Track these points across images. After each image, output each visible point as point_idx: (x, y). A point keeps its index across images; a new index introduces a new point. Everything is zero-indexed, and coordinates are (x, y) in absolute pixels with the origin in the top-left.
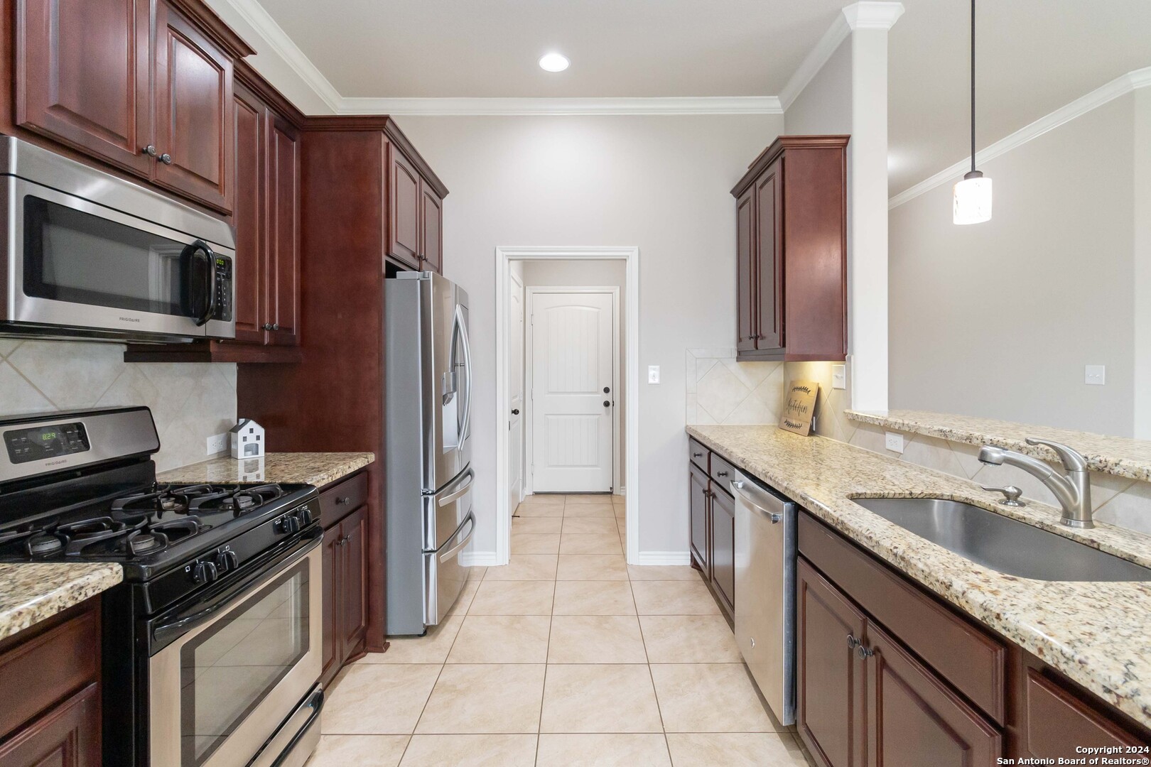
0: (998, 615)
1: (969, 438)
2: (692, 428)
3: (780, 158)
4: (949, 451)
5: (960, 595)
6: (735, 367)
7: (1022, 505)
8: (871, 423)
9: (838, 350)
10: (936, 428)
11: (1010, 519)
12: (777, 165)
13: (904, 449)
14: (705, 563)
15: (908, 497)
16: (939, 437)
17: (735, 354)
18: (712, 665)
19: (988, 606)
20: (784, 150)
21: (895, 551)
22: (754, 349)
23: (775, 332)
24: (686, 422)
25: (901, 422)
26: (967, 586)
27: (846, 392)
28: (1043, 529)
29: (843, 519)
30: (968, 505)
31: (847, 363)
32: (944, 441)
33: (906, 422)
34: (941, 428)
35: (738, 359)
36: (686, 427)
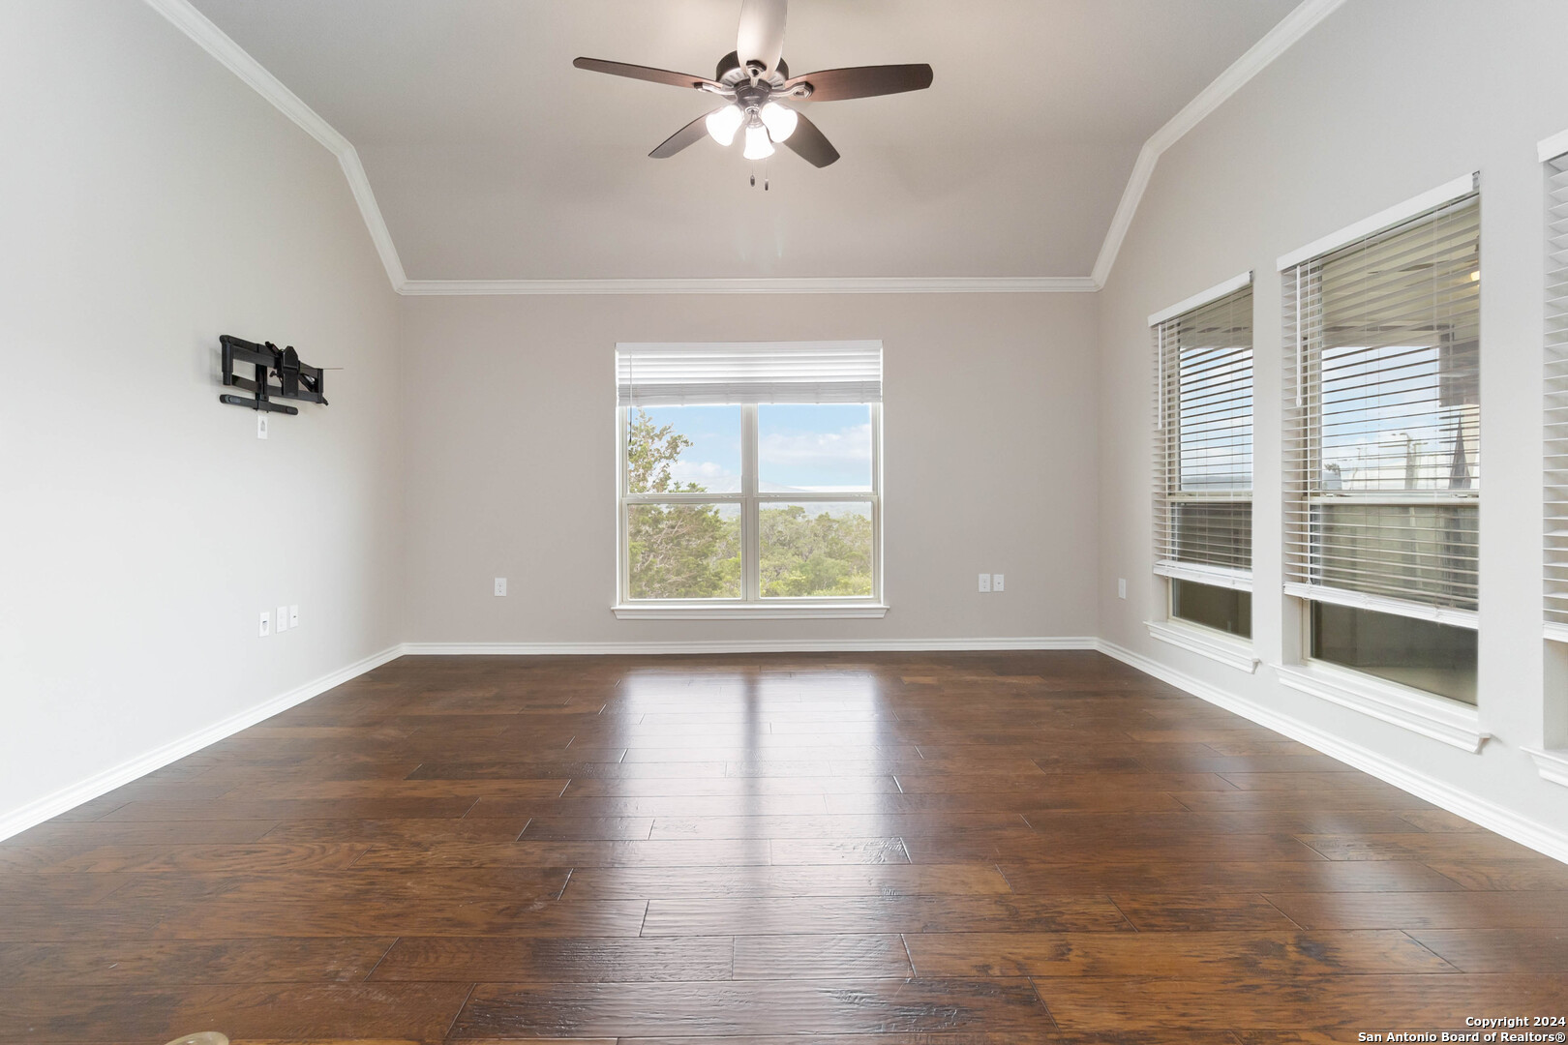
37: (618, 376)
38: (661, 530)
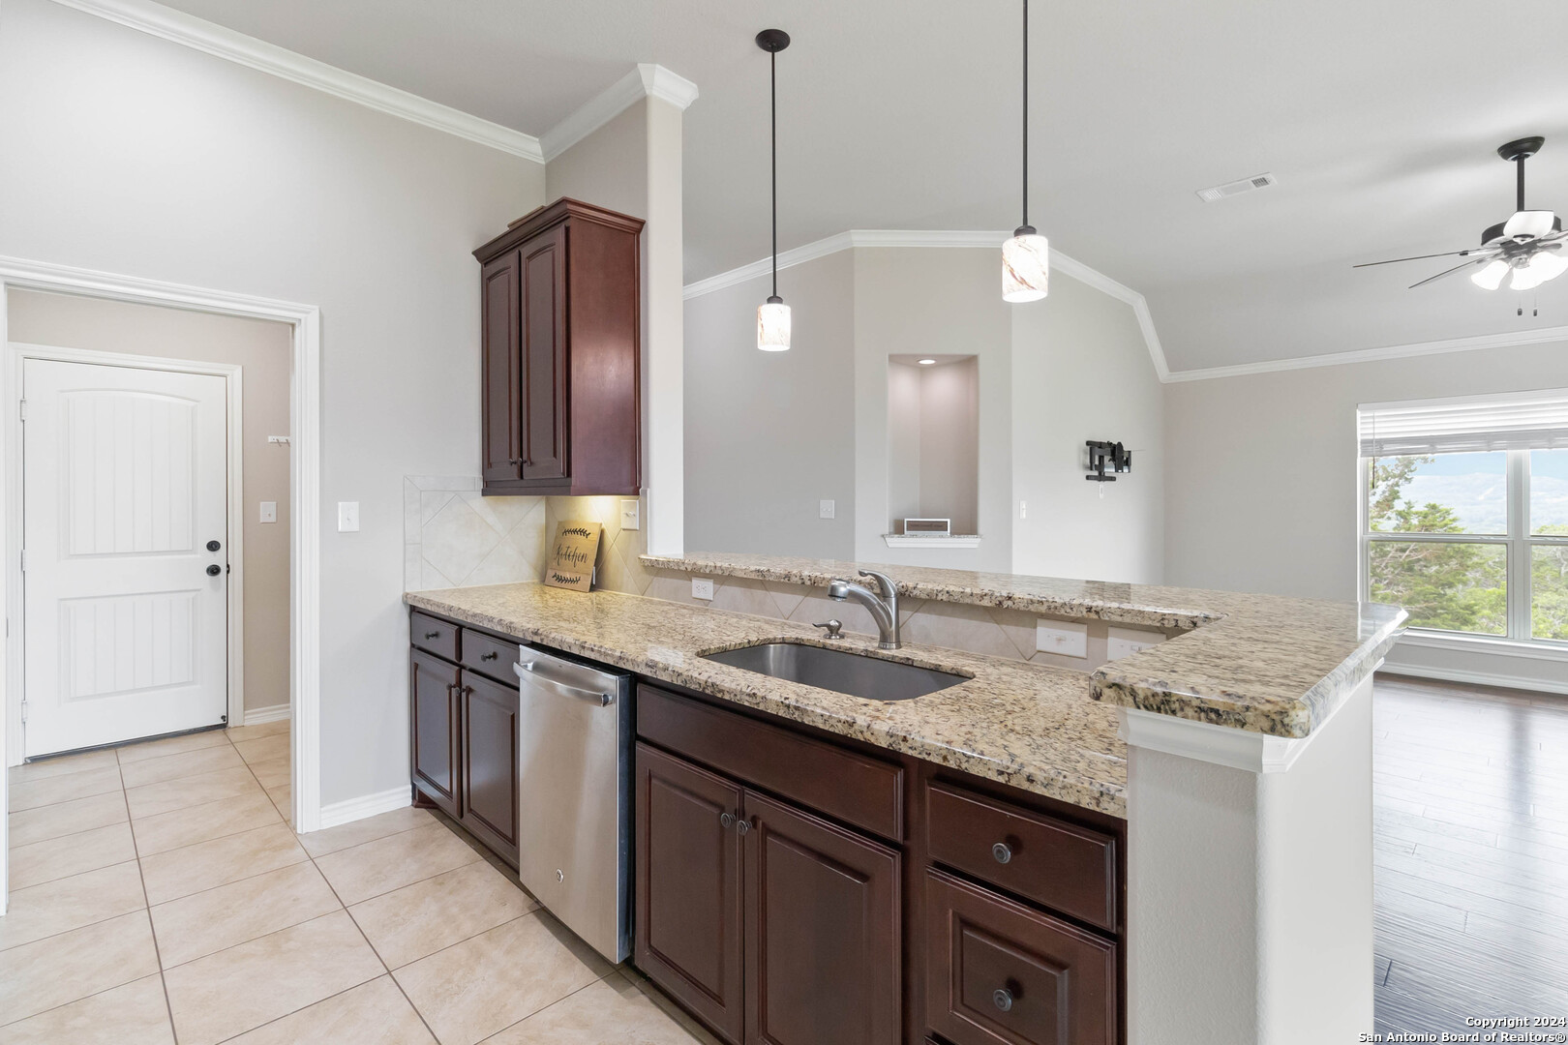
0: (905, 737)
1: (788, 576)
2: (419, 595)
3: (563, 225)
4: (764, 592)
5: (865, 730)
6: (481, 504)
7: (842, 637)
8: (676, 568)
9: (630, 481)
10: (753, 568)
11: (838, 651)
12: (560, 232)
13: (714, 594)
14: (449, 794)
15: (747, 646)
16: (756, 577)
17: (480, 485)
18: (491, 933)
19: (895, 732)
20: (568, 217)
21: (787, 702)
22: (516, 478)
23: (555, 455)
24: (404, 589)
25: (713, 564)
26: (869, 719)
27: (639, 534)
28: (868, 656)
29: (714, 681)
30: (798, 644)
31: (641, 497)
32: (762, 582)
33: (718, 564)
34: (758, 568)
35: (485, 493)
36: (406, 595)
37: (1359, 432)
38: (1385, 554)
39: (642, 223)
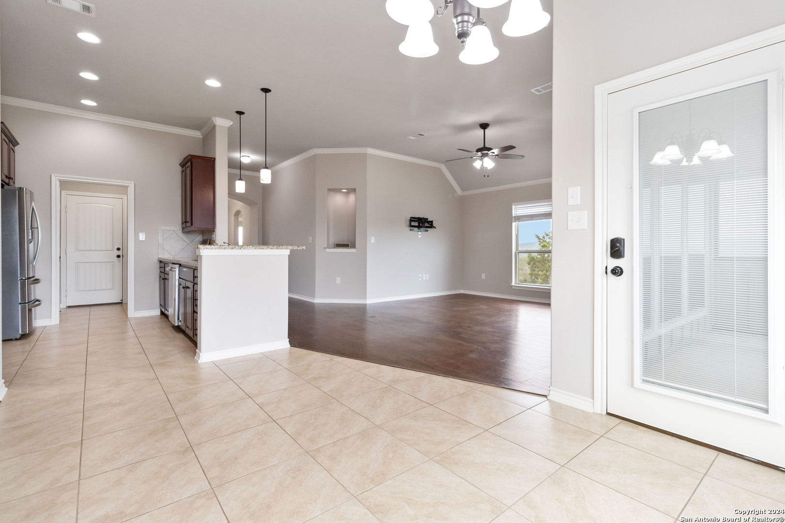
3: (191, 161)
6: (181, 234)
17: (181, 229)
22: (186, 227)
24: (158, 256)
36: (158, 258)
37: (513, 214)
39: (215, 159)
